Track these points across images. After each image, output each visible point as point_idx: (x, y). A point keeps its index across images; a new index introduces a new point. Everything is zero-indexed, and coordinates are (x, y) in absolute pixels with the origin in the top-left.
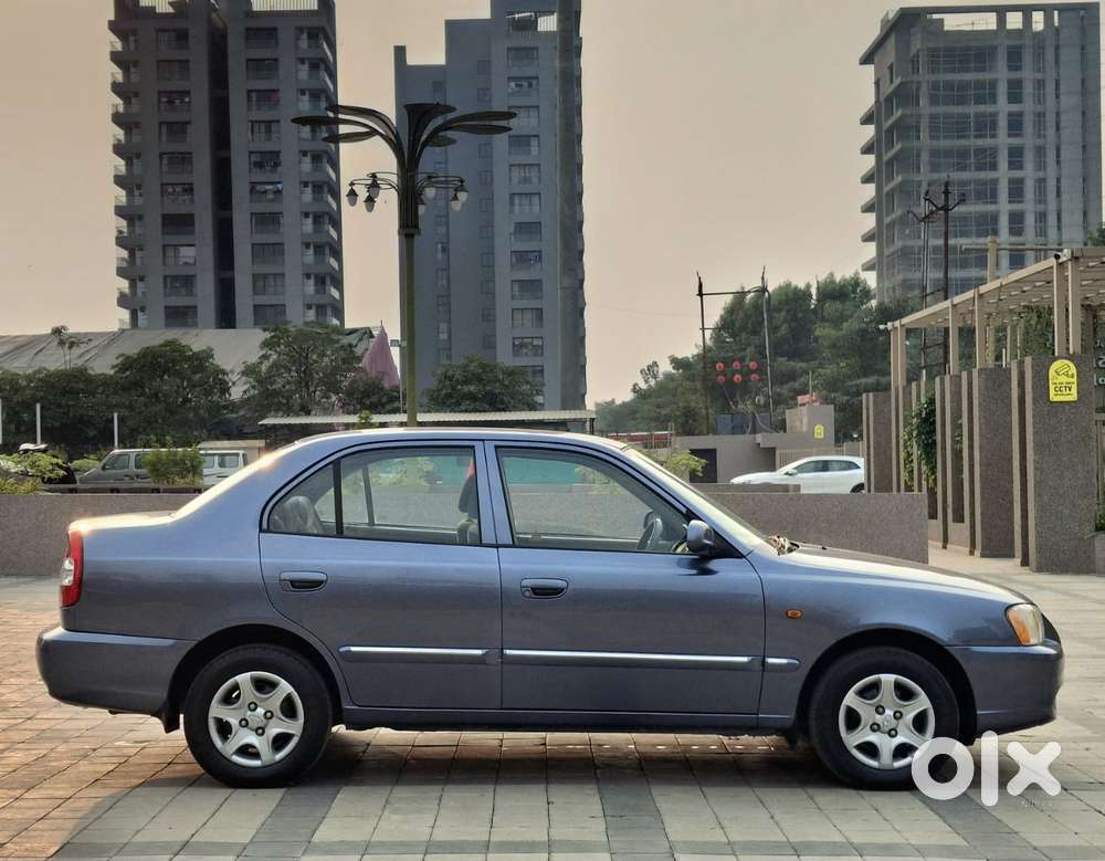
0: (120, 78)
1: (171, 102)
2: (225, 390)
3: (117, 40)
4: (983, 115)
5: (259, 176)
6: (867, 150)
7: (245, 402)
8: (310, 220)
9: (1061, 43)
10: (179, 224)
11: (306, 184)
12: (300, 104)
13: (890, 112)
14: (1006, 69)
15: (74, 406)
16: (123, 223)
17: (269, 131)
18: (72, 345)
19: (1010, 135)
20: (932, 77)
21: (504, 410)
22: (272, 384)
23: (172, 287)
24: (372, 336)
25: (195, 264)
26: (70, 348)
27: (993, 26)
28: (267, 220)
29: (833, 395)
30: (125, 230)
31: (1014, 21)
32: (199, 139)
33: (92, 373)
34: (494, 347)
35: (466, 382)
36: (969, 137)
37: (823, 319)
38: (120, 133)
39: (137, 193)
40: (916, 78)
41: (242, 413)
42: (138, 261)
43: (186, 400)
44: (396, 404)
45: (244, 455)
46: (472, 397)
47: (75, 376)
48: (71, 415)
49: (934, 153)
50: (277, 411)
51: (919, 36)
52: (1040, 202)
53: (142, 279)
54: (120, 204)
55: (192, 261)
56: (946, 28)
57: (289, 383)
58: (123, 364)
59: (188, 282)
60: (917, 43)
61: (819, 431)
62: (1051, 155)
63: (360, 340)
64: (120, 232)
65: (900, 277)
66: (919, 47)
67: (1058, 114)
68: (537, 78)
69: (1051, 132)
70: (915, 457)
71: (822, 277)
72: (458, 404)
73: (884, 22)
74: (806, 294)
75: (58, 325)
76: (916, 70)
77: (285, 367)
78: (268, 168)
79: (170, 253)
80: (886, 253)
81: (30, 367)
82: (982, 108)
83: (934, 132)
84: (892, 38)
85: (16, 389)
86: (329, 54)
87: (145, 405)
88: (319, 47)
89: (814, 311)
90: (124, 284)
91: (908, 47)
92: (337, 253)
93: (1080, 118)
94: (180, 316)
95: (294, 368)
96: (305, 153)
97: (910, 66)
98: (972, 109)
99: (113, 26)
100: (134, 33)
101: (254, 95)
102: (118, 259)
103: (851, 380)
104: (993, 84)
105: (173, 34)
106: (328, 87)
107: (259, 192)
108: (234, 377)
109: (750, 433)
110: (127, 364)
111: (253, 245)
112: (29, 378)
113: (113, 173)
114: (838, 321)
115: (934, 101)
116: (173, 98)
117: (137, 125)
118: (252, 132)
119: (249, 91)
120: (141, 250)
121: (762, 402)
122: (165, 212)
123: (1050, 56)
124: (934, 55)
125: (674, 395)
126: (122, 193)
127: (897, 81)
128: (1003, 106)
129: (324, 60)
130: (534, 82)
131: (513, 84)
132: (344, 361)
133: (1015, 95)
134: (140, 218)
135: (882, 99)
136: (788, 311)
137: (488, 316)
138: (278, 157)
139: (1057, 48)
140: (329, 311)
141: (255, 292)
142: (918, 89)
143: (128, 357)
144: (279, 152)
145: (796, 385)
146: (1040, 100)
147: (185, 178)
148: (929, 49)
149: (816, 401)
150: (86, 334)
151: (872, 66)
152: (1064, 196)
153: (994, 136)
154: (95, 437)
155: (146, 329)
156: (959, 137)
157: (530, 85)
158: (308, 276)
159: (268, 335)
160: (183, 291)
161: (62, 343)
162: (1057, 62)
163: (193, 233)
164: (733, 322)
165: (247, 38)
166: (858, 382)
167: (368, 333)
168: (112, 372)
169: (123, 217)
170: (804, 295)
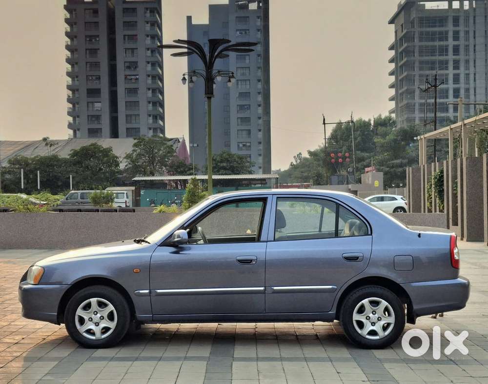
0: (69, 30)
1: (90, 40)
2: (117, 165)
3: (67, 13)
4: (442, 46)
5: (128, 72)
6: (391, 61)
7: (126, 170)
8: (151, 91)
9: (476, 15)
10: (94, 93)
11: (149, 76)
12: (146, 41)
13: (401, 45)
14: (452, 26)
15: (52, 172)
16: (70, 93)
17: (133, 52)
18: (51, 145)
19: (454, 55)
20: (420, 29)
21: (238, 174)
22: (138, 163)
23: (91, 120)
24: (179, 142)
25: (101, 110)
26: (50, 146)
27: (447, 7)
28: (133, 91)
29: (382, 167)
30: (71, 95)
31: (456, 5)
32: (103, 57)
33: (60, 157)
34: (229, 146)
35: (222, 162)
36: (436, 55)
37: (377, 134)
38: (69, 54)
39: (76, 79)
40: (413, 30)
41: (125, 175)
42: (77, 109)
43: (101, 169)
44: (191, 171)
45: (126, 193)
46: (224, 168)
47: (53, 159)
48: (51, 175)
49: (421, 62)
50: (140, 174)
51: (414, 12)
52: (467, 84)
53: (78, 117)
54: (69, 84)
55: (100, 109)
56: (426, 8)
57: (145, 162)
58: (73, 153)
59: (98, 118)
60: (414, 15)
61: (376, 183)
62: (472, 64)
63: (174, 143)
64: (69, 96)
65: (406, 116)
66: (414, 16)
67: (475, 46)
68: (248, 30)
69: (472, 53)
70: (433, 196)
71: (376, 116)
72: (218, 171)
73: (399, 5)
74: (369, 124)
75: (45, 137)
76: (413, 27)
77: (143, 155)
78: (133, 69)
79: (90, 105)
80: (400, 106)
81: (32, 155)
82: (442, 43)
83: (421, 53)
84: (403, 13)
85: (27, 164)
86: (159, 19)
87: (83, 171)
88: (154, 16)
89: (372, 131)
90: (71, 119)
91: (410, 17)
92: (162, 105)
93: (484, 47)
94: (94, 132)
95: (147, 156)
96: (148, 63)
97: (411, 25)
98: (437, 43)
99: (66, 7)
100: (75, 10)
101: (127, 37)
102: (68, 108)
103: (390, 161)
104: (447, 32)
105: (91, 11)
106: (158, 33)
107: (128, 79)
108: (121, 159)
109: (346, 184)
110: (75, 154)
111: (126, 102)
112: (33, 160)
113: (66, 71)
114: (384, 135)
115: (421, 40)
116: (91, 38)
117: (76, 50)
118: (126, 53)
119: (124, 36)
120: (77, 104)
121: (351, 171)
122: (88, 88)
123: (471, 21)
124: (421, 20)
125: (309, 168)
126: (69, 79)
127: (405, 31)
128: (451, 42)
129: (157, 22)
130: (247, 31)
131: (238, 33)
132: (169, 152)
133: (456, 37)
134: (78, 90)
135: (398, 39)
136: (361, 131)
137: (227, 133)
138: (137, 64)
139: (474, 17)
140: (159, 131)
141: (127, 122)
142: (414, 35)
143: (76, 151)
144: (137, 62)
145: (365, 163)
146: (467, 39)
147: (97, 73)
148: (418, 17)
149: (374, 170)
150: (56, 140)
151: (394, 25)
152: (477, 81)
153: (447, 55)
154: (61, 185)
155: (80, 138)
156: (432, 56)
157: (246, 33)
158: (150, 115)
159: (136, 141)
160: (96, 122)
161: (47, 144)
162: (474, 23)
163: (100, 97)
164: (336, 136)
165: (124, 12)
166: (393, 162)
167: (177, 140)
168: (68, 157)
169: (70, 90)
170: (368, 124)
